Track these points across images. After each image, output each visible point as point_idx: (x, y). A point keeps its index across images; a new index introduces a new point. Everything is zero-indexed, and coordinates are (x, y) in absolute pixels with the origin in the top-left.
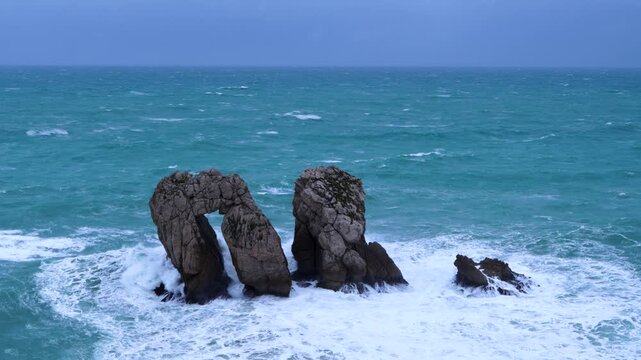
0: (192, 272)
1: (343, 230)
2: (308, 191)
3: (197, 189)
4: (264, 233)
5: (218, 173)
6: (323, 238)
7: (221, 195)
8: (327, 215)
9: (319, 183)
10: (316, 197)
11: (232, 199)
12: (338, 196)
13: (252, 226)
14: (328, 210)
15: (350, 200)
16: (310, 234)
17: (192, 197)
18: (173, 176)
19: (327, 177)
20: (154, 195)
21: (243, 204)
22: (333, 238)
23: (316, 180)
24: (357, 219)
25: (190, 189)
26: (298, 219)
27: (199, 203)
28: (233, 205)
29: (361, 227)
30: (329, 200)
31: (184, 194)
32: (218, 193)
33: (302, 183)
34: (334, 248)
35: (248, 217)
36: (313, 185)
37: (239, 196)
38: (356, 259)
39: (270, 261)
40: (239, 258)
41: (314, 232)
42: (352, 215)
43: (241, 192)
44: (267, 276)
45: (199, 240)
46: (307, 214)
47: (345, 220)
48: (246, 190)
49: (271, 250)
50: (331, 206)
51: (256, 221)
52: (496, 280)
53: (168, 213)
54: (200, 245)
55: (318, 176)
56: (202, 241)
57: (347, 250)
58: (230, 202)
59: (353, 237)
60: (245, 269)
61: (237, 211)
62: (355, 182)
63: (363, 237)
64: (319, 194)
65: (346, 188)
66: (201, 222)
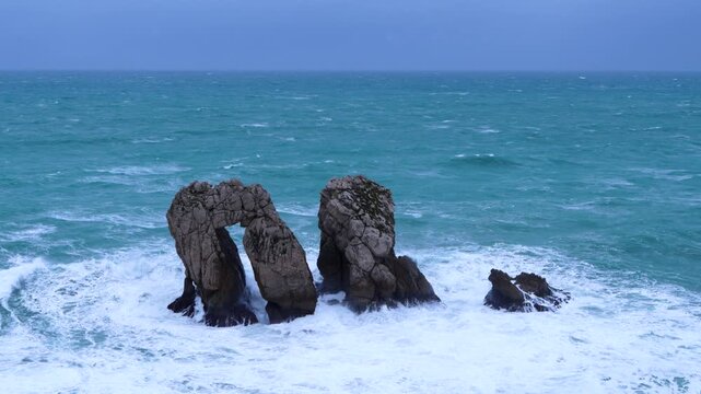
0: (212, 288)
1: (372, 244)
2: (334, 202)
3: (217, 201)
4: (288, 246)
5: (239, 184)
6: (350, 252)
7: (243, 207)
8: (354, 227)
9: (346, 193)
10: (342, 209)
11: (254, 211)
12: (366, 208)
13: (276, 239)
14: (356, 223)
15: (379, 212)
16: (337, 248)
17: (211, 210)
18: (192, 186)
19: (355, 187)
20: (172, 207)
21: (266, 216)
22: (361, 252)
23: (343, 190)
24: (387, 232)
25: (210, 201)
26: (323, 231)
27: (219, 216)
28: (256, 217)
29: (391, 239)
30: (357, 211)
31: (204, 206)
32: (239, 204)
33: (328, 194)
34: (362, 263)
35: (271, 230)
36: (340, 196)
37: (262, 207)
38: (386, 273)
39: (294, 276)
40: (261, 273)
41: (341, 245)
42: (380, 227)
43: (264, 203)
44: (291, 292)
45: (219, 254)
46: (334, 226)
47: (373, 233)
48: (269, 201)
49: (295, 265)
50: (359, 218)
51: (280, 234)
52: (533, 296)
53: (186, 225)
54: (221, 259)
55: (345, 185)
56: (223, 255)
57: (376, 264)
58: (252, 214)
59: (382, 250)
60: (268, 285)
61: (259, 224)
62: (384, 192)
63: (392, 251)
64: (346, 205)
65: (375, 198)
66: (222, 235)
